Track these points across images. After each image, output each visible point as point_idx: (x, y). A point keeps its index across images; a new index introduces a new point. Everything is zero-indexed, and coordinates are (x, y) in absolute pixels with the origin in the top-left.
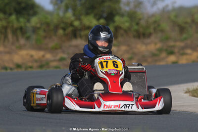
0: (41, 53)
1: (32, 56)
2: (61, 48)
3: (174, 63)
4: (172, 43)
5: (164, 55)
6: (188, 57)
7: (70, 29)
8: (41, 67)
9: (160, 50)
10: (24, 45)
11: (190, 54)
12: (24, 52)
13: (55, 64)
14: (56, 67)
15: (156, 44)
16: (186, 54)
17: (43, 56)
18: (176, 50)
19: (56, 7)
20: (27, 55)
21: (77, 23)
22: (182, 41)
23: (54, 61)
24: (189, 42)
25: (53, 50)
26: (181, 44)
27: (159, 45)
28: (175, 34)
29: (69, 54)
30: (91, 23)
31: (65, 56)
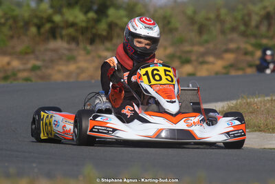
0: (6, 59)
2: (33, 52)
3: (190, 75)
4: (187, 48)
5: (176, 64)
6: (209, 67)
7: (48, 26)
8: (5, 78)
9: (172, 57)
11: (213, 63)
13: (25, 74)
14: (27, 79)
15: (165, 48)
16: (207, 63)
17: (8, 64)
18: (193, 58)
21: (57, 18)
22: (201, 44)
23: (24, 70)
24: (211, 46)
25: (23, 55)
26: (202, 49)
27: (169, 51)
28: (193, 35)
29: (44, 61)
30: (76, 17)
31: (38, 63)
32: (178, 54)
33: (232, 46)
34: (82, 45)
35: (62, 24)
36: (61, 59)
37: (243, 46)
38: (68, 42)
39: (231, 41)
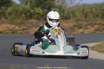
0: (13, 26)
1: (8, 27)
3: (82, 33)
4: (81, 23)
5: (76, 28)
6: (89, 30)
7: (29, 13)
8: (13, 33)
9: (75, 26)
10: (5, 22)
11: (90, 29)
12: (4, 25)
13: (20, 32)
14: (21, 33)
15: (73, 23)
16: (88, 28)
17: (14, 28)
18: (83, 26)
19: (22, 2)
20: (6, 27)
21: (32, 11)
22: (86, 22)
23: (20, 30)
24: (90, 22)
25: (20, 24)
26: (86, 23)
28: (83, 18)
29: (27, 27)
30: (39, 11)
31: (25, 28)
32: (77, 25)
33: (97, 22)
34: (41, 21)
35: (33, 13)
36: (33, 26)
37: (101, 22)
38: (36, 20)
39: (97, 20)
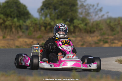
0: (31, 40)
1: (26, 42)
2: (43, 38)
4: (107, 37)
5: (102, 43)
6: (115, 45)
9: (100, 40)
10: (22, 36)
11: (117, 43)
12: (21, 40)
15: (97, 37)
16: (115, 43)
17: (32, 42)
18: (109, 41)
20: (23, 41)
22: (112, 35)
24: (116, 36)
26: (112, 37)
27: (99, 38)
32: (103, 39)
